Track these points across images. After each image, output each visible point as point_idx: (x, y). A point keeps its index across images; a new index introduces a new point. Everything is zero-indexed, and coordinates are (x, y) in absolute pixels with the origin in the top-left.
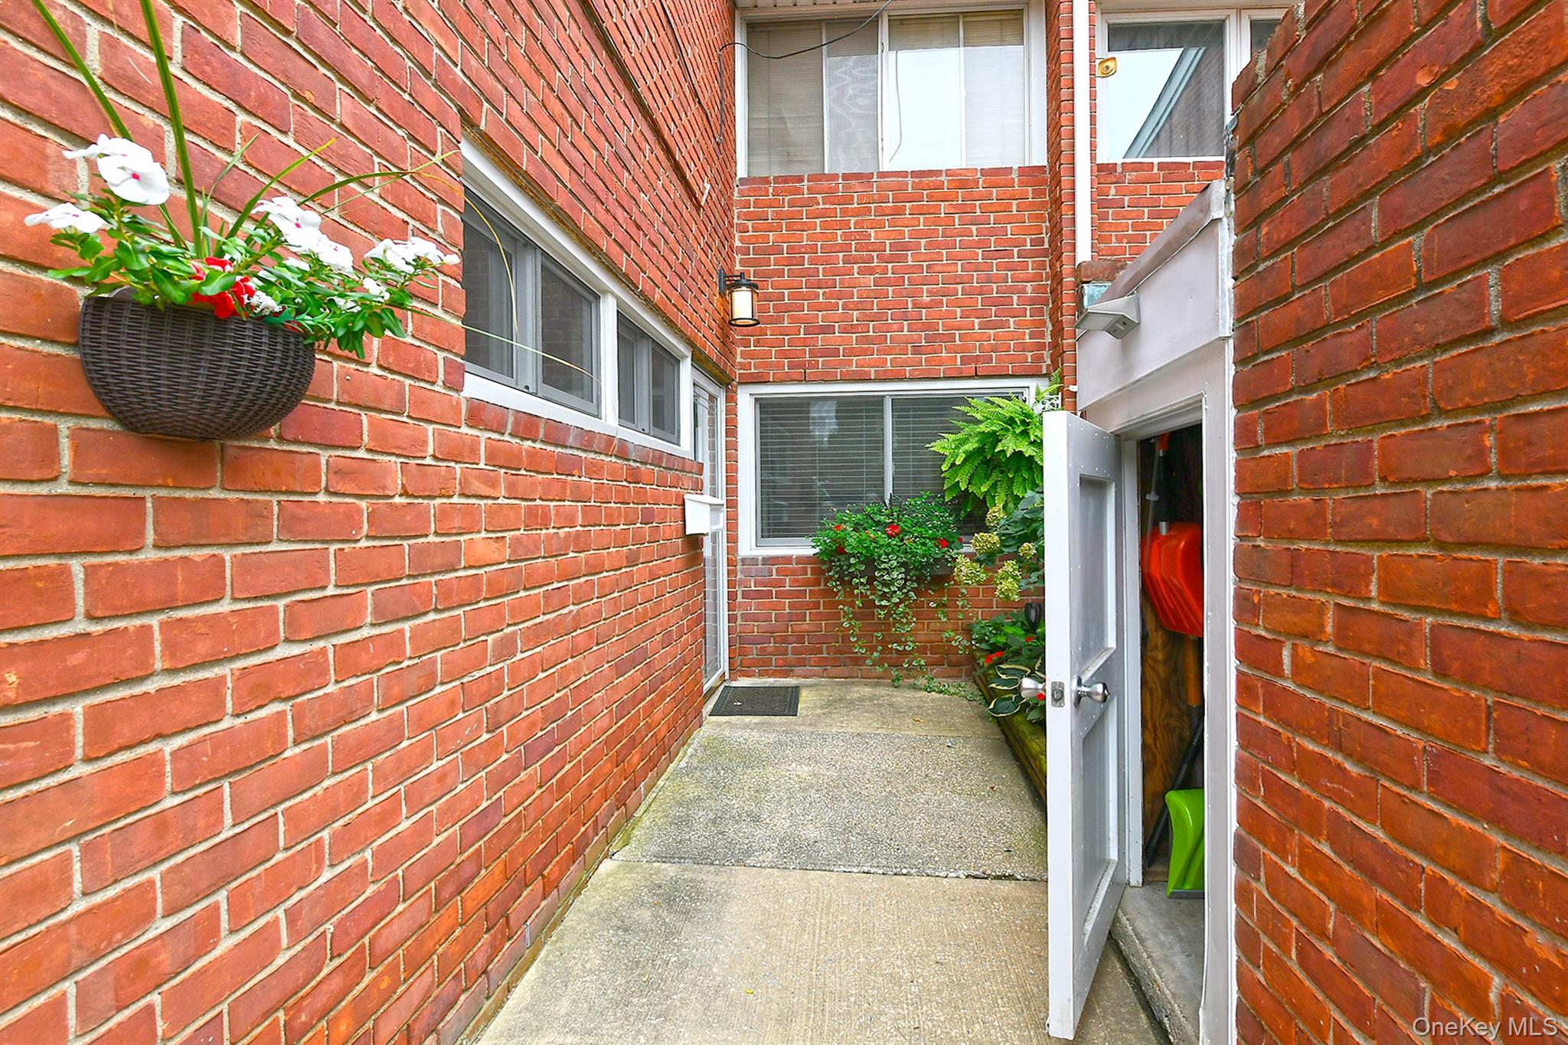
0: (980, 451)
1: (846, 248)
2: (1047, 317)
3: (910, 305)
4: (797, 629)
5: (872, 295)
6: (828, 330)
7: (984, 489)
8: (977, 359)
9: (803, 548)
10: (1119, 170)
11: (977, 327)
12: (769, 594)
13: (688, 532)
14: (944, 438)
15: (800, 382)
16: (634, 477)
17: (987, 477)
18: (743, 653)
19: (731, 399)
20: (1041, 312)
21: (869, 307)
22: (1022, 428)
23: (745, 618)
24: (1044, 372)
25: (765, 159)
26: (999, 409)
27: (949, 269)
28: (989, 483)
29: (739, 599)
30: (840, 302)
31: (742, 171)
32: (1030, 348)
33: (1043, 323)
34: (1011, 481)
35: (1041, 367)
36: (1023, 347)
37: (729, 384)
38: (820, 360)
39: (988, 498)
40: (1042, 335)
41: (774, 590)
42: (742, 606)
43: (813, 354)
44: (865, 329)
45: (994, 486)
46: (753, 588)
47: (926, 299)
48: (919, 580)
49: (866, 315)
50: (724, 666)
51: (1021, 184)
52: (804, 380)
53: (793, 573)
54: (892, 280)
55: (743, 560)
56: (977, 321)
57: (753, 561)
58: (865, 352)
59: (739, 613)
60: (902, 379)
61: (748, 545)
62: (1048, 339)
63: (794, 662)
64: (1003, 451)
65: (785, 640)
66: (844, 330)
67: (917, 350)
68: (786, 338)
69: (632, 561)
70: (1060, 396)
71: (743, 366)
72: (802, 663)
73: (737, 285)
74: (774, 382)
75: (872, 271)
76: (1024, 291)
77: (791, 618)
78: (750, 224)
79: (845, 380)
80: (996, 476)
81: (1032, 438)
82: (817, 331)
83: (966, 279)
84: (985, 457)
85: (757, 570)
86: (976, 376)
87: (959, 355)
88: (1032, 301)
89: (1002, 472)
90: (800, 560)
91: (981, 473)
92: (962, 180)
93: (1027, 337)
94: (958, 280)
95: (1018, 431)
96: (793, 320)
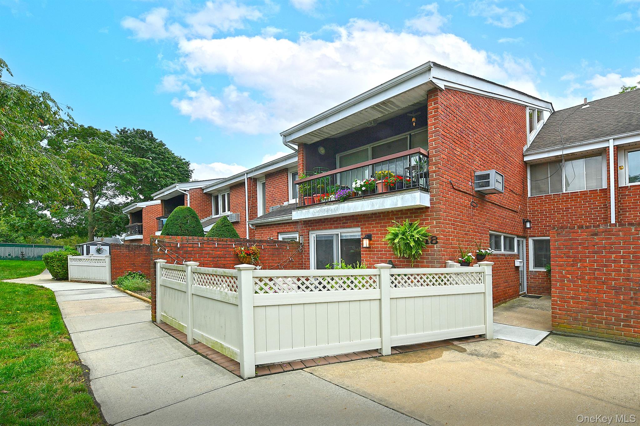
1: (554, 209)
3: (570, 220)
5: (561, 218)
9: (543, 270)
10: (629, 187)
12: (536, 278)
13: (516, 265)
15: (543, 237)
16: (506, 258)
18: (530, 289)
19: (527, 240)
23: (531, 282)
25: (535, 191)
29: (529, 279)
30: (553, 220)
31: (529, 195)
37: (526, 238)
43: (546, 231)
46: (532, 277)
47: (574, 219)
50: (526, 291)
51: (600, 193)
52: (544, 236)
53: (542, 274)
55: (530, 271)
56: (588, 223)
57: (533, 271)
59: (529, 281)
61: (531, 268)
68: (540, 228)
69: (506, 269)
71: (530, 234)
73: (527, 222)
74: (537, 237)
76: (601, 216)
78: (531, 206)
82: (547, 226)
85: (533, 273)
88: (603, 218)
90: (543, 272)
92: (584, 193)
96: (541, 224)
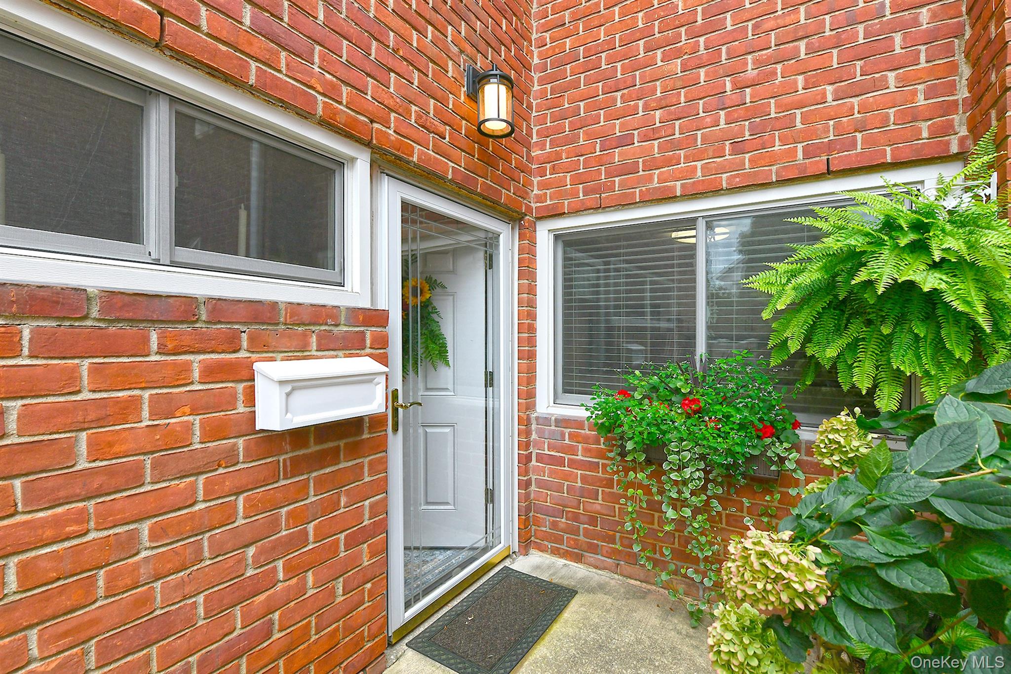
0: (830, 285)
1: (647, 33)
2: (960, 58)
3: (729, 86)
4: (588, 508)
5: (679, 84)
6: (626, 141)
7: (831, 352)
8: (830, 147)
11: (830, 98)
12: (560, 462)
14: (772, 268)
15: (596, 209)
17: (839, 330)
19: (529, 238)
20: (949, 51)
21: (674, 100)
22: (912, 236)
23: (541, 484)
24: (954, 149)
26: (866, 210)
27: (788, 20)
28: (843, 341)
29: (533, 463)
30: (641, 103)
32: (927, 114)
33: (953, 68)
34: (887, 343)
35: (948, 143)
36: (915, 116)
37: (522, 219)
38: (617, 179)
39: (841, 367)
40: (952, 88)
41: (567, 457)
42: (537, 470)
43: (609, 175)
44: (669, 132)
45: (853, 346)
46: (546, 452)
47: (751, 72)
48: (728, 480)
49: (670, 113)
50: (510, 539)
52: (601, 207)
53: (586, 440)
54: (705, 58)
55: (537, 418)
56: (829, 89)
57: (550, 420)
58: (668, 162)
59: (531, 479)
60: (717, 192)
61: (546, 401)
62: (963, 93)
63: (585, 546)
64: (869, 284)
65: (576, 517)
66: (645, 139)
67: (739, 148)
68: (581, 159)
70: (994, 179)
71: (539, 199)
72: (593, 549)
74: (570, 215)
75: (678, 54)
76: (915, 23)
77: (583, 493)
78: (547, 35)
79: (647, 201)
80: (856, 329)
81: (937, 255)
82: (614, 144)
83: (811, 30)
84: (836, 296)
85: (550, 431)
86: (829, 173)
87: (800, 146)
88: (929, 38)
89: (869, 323)
91: (829, 322)
93: (921, 97)
94: (800, 34)
95: (903, 242)
96: (589, 136)
